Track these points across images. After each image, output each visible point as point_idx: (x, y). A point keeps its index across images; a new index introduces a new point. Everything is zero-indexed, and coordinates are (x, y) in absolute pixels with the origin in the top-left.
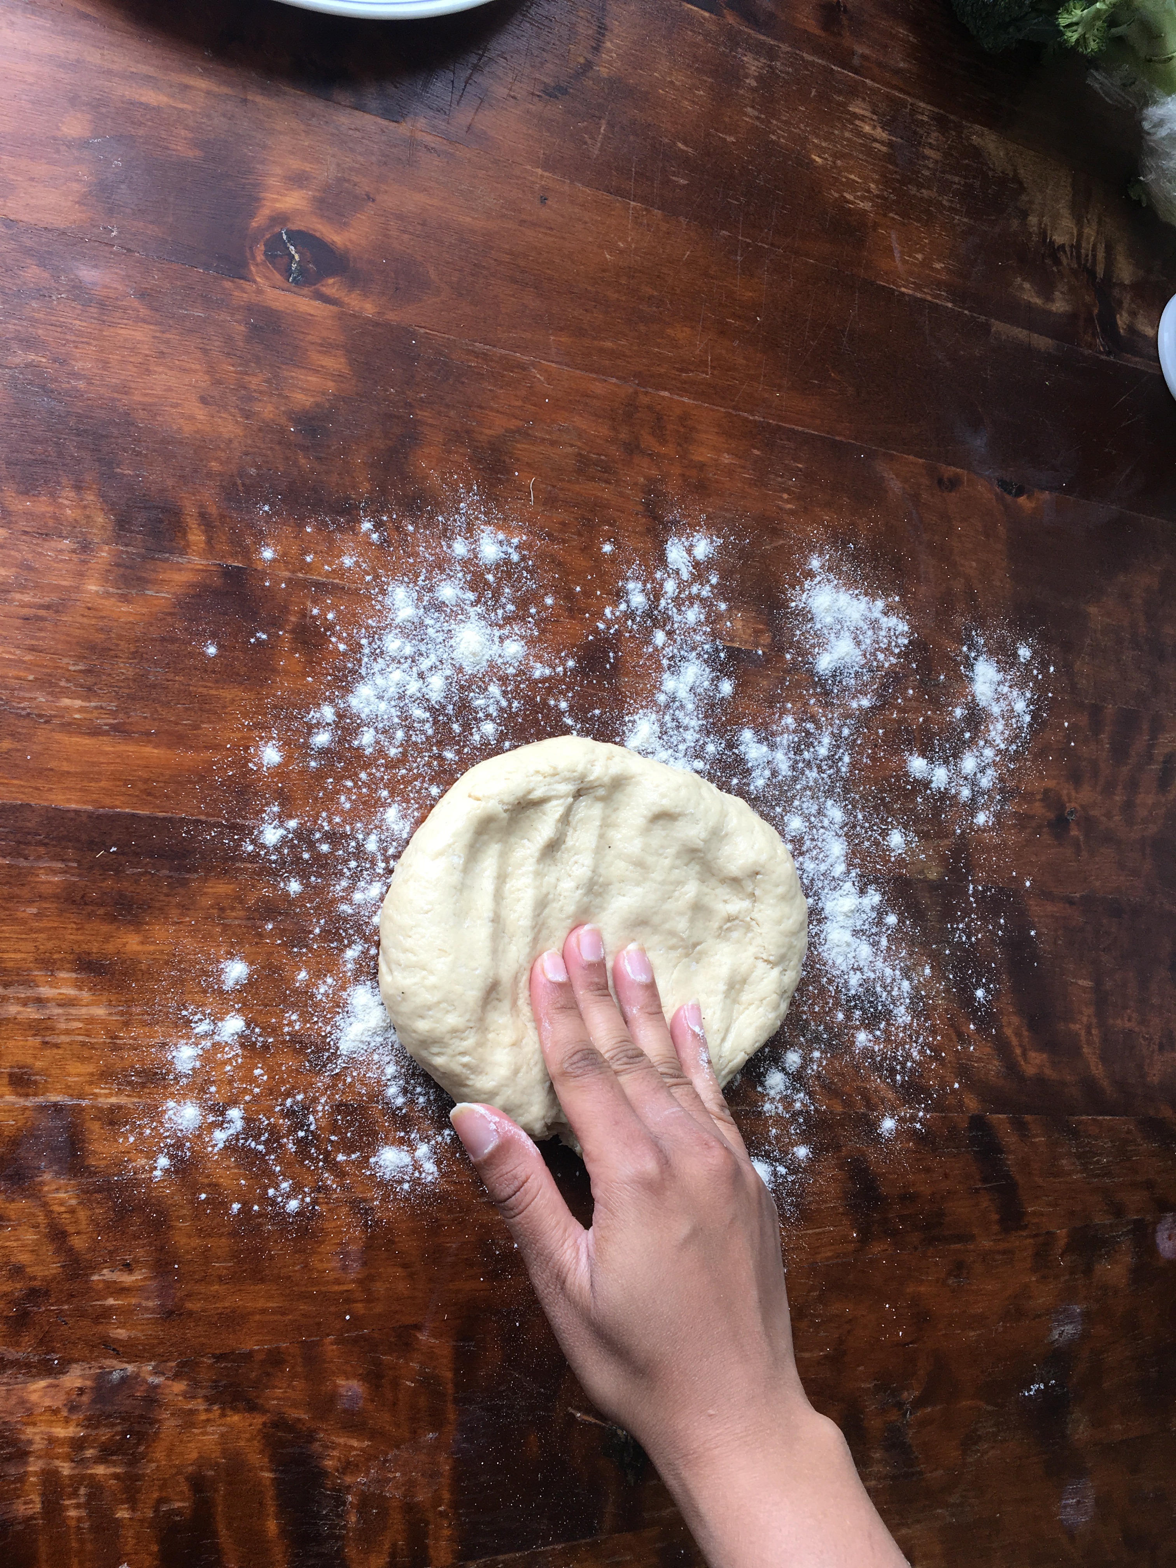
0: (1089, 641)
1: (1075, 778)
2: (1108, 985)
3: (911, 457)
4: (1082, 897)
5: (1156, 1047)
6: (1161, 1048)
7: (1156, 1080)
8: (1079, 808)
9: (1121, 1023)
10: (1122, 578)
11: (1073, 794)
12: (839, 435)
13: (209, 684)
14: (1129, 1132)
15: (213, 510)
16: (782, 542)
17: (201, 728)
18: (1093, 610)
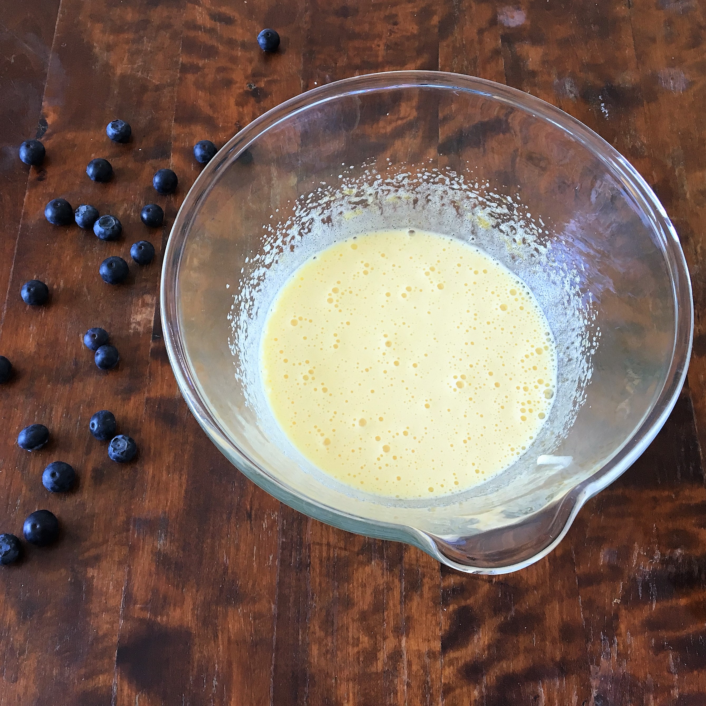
0: (140, 73)
1: (229, 83)
2: (357, 61)
3: (25, 200)
4: (302, 79)
5: (395, 27)
6: (395, 24)
7: (416, 27)
8: (247, 81)
9: (382, 51)
10: (97, 50)
11: (238, 85)
12: (13, 250)
13: (191, 667)
14: (448, 46)
15: (83, 671)
16: (85, 289)
17: (218, 672)
18: (119, 71)
